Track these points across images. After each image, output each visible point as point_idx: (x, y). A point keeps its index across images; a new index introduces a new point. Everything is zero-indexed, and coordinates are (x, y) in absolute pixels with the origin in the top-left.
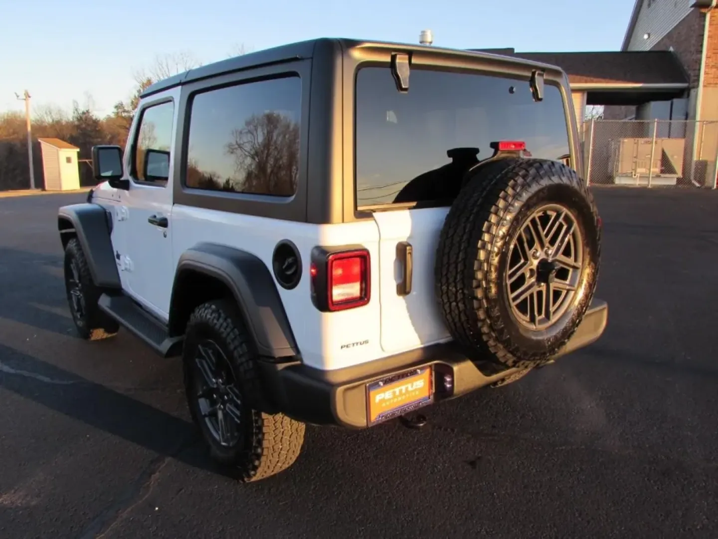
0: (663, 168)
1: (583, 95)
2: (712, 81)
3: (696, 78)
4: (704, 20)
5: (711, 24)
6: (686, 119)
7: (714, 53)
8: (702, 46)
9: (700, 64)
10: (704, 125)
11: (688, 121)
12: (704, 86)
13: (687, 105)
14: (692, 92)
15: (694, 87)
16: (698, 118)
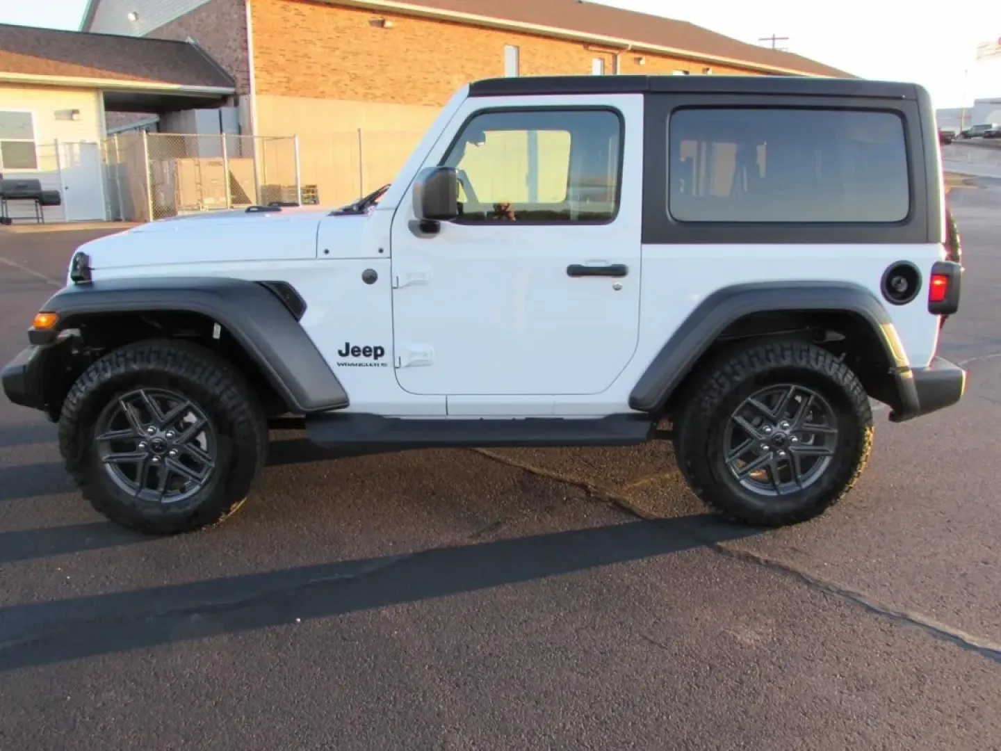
0: (234, 197)
1: (98, 94)
2: (264, 87)
3: (245, 82)
4: (245, 10)
5: (253, 17)
6: (240, 133)
7: (261, 53)
8: (246, 41)
9: (248, 64)
10: (265, 143)
11: (242, 136)
12: (257, 93)
13: (237, 116)
14: (242, 99)
15: (244, 94)
16: (256, 133)
